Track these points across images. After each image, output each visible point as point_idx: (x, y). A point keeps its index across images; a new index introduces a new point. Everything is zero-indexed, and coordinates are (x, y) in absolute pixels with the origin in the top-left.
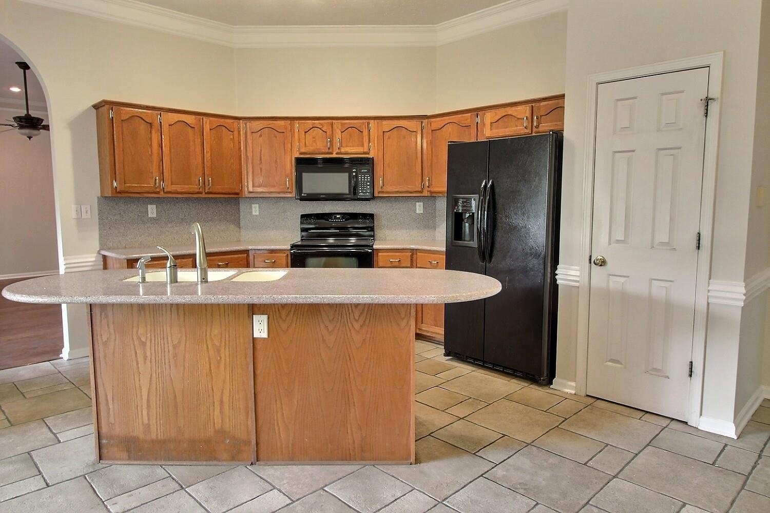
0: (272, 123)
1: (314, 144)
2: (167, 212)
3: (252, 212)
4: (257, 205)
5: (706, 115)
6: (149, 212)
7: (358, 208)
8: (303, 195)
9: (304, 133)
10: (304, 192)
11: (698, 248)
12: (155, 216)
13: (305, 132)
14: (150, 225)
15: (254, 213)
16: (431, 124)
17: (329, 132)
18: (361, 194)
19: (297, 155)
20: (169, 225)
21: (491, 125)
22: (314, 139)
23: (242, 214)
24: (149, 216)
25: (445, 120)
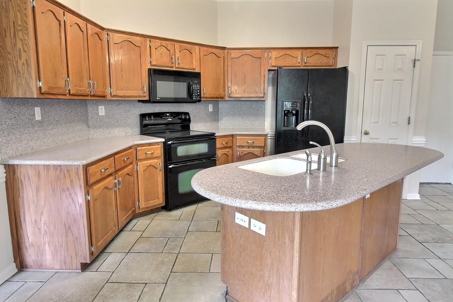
0: (131, 38)
1: (162, 59)
2: (47, 114)
3: (99, 114)
4: (103, 107)
5: (414, 67)
6: (36, 115)
7: (177, 108)
8: (157, 98)
9: (154, 49)
10: (158, 96)
11: (409, 123)
12: (40, 118)
13: (156, 49)
14: (38, 128)
15: (100, 114)
16: (231, 53)
17: (172, 51)
18: (195, 98)
19: (149, 67)
20: (50, 128)
21: (275, 59)
22: (161, 55)
23: (90, 115)
24: (36, 119)
25: (242, 52)
